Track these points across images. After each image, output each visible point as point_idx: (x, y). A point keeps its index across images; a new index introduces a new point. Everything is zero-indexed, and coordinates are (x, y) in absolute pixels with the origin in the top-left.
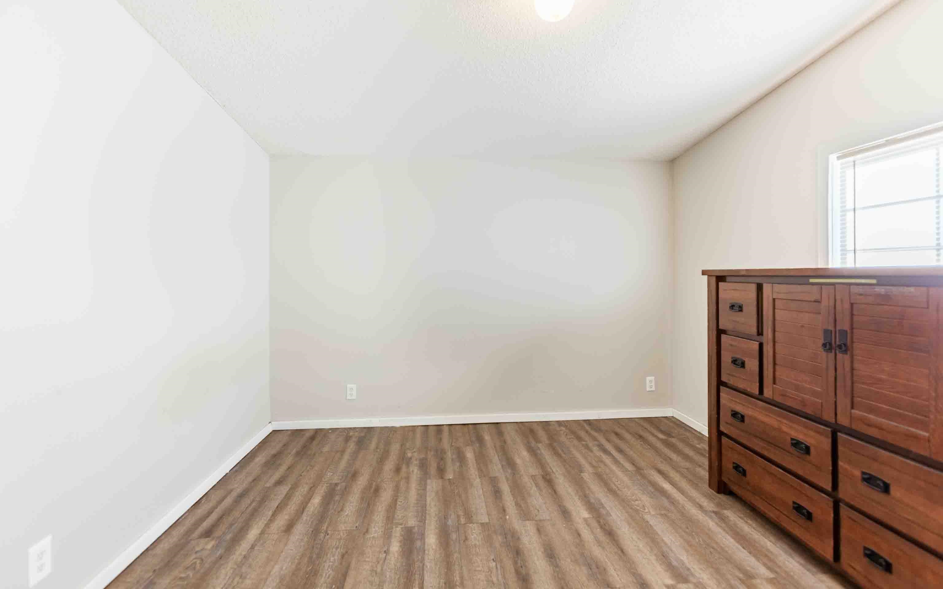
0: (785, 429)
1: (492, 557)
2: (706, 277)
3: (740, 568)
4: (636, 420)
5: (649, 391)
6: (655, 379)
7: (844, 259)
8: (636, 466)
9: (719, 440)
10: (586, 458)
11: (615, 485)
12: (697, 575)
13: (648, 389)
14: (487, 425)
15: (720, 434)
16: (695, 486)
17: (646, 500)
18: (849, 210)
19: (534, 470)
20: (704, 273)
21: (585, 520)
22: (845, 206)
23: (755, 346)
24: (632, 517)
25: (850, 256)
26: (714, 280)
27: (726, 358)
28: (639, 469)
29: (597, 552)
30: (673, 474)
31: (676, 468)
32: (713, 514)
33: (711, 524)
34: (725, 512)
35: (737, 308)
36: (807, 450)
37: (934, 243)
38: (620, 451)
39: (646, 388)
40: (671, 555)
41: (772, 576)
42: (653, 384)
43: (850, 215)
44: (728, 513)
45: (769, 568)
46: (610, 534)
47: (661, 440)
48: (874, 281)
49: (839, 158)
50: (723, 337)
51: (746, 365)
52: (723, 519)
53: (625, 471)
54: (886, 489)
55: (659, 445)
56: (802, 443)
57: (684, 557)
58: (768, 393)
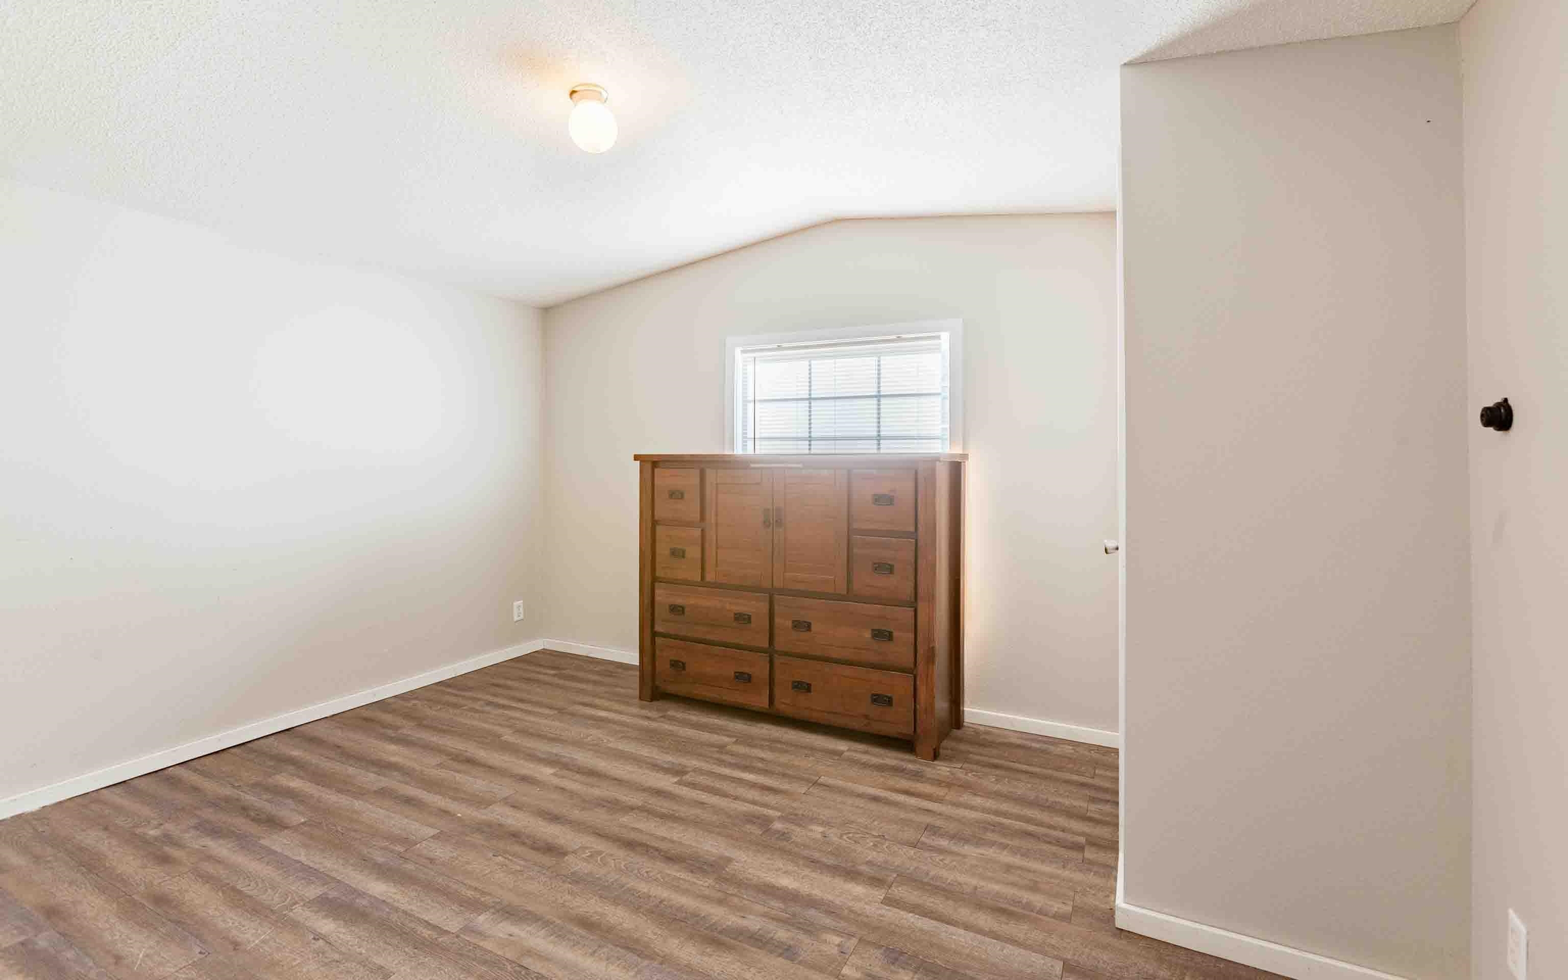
0: (728, 606)
1: (491, 855)
2: (638, 462)
3: (712, 745)
4: (505, 663)
5: (517, 621)
6: (523, 603)
7: (745, 446)
8: (556, 709)
9: (653, 642)
10: (486, 722)
11: (551, 733)
12: (689, 764)
13: (516, 618)
14: (272, 738)
15: (654, 634)
16: (628, 704)
17: (594, 732)
18: (750, 402)
19: (432, 760)
20: (636, 457)
21: (555, 775)
22: (747, 397)
23: (697, 533)
24: (596, 751)
25: (750, 444)
26: (648, 466)
27: (663, 550)
28: (561, 711)
29: (597, 792)
30: (597, 701)
31: (596, 695)
32: (662, 719)
33: (666, 726)
34: (669, 713)
35: (676, 495)
36: (749, 619)
37: (807, 435)
38: (521, 701)
39: (513, 618)
40: (659, 762)
41: (735, 739)
42: (521, 609)
43: (750, 406)
44: (671, 713)
45: (728, 736)
46: (592, 773)
47: (554, 675)
48: (800, 466)
49: (743, 352)
50: (659, 528)
51: (687, 555)
52: (672, 719)
53: (547, 717)
54: (808, 627)
55: (556, 680)
56: (744, 615)
57: (669, 758)
58: (710, 577)
